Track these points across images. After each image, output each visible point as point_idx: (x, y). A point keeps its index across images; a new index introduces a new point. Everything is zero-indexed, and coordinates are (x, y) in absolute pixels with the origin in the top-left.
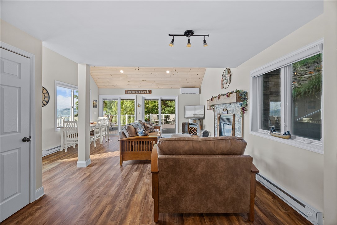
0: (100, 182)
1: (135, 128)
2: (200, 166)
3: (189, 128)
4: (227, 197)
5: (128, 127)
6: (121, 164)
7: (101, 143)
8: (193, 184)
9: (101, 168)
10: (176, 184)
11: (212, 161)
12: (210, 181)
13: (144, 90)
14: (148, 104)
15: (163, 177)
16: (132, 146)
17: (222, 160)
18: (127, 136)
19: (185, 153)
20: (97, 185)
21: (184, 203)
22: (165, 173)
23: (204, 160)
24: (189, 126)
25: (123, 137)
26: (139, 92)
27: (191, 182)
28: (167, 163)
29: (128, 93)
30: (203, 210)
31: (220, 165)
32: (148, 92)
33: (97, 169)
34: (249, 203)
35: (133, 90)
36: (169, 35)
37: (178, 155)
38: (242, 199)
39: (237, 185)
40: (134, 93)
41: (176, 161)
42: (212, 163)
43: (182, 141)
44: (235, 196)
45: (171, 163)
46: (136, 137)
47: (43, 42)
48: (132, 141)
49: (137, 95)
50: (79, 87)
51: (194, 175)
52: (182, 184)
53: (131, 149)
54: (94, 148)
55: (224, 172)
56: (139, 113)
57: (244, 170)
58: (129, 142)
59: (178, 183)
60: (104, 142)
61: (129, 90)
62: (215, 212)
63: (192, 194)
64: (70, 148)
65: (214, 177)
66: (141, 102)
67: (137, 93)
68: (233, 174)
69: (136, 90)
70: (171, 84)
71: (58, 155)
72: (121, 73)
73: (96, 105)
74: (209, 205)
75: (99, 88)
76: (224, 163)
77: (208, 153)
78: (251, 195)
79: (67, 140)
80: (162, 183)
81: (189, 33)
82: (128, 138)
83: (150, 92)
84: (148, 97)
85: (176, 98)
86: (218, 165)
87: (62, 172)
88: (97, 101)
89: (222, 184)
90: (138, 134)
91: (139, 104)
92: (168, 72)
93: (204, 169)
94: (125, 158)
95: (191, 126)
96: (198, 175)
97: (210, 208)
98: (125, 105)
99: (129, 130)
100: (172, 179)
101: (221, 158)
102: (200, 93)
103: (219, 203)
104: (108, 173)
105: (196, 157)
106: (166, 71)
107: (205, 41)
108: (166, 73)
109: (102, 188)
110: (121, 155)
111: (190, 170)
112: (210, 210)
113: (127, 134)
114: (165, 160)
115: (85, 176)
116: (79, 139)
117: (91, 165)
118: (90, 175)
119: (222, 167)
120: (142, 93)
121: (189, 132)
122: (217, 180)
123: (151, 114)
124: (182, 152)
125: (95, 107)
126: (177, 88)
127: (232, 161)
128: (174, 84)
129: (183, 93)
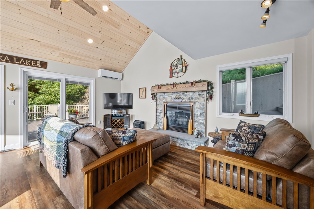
3: (112, 121)
24: (112, 118)
26: (13, 59)
32: (38, 64)
49: (8, 64)
56: (14, 103)
66: (19, 81)
67: (7, 61)
70: (87, 61)
83: (44, 65)
84: (36, 73)
85: (91, 81)
91: (12, 85)
92: (90, 41)
95: (114, 119)
102: (122, 79)
106: (87, 39)
108: (87, 42)
121: (112, 126)
126: (95, 69)
128: (91, 62)
129: (103, 76)
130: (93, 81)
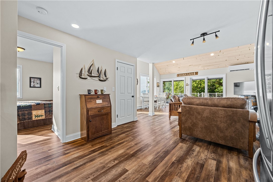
0: (158, 121)
1: (179, 97)
2: (205, 112)
4: (226, 135)
5: (174, 96)
6: (170, 117)
7: (161, 108)
8: (201, 122)
9: (159, 117)
10: (191, 120)
11: (213, 110)
12: (213, 122)
13: (191, 73)
14: (201, 85)
15: (184, 115)
16: (176, 108)
17: (221, 110)
18: (173, 102)
19: (197, 105)
20: (157, 122)
21: (196, 132)
22: (185, 113)
23: (208, 109)
25: (171, 102)
26: (187, 74)
27: (200, 121)
28: (186, 108)
29: (179, 76)
30: (208, 139)
31: (220, 113)
32: (195, 74)
33: (157, 117)
34: (248, 144)
35: (183, 74)
36: (191, 40)
37: (191, 105)
38: (241, 139)
39: (236, 128)
40: (183, 76)
41: (191, 108)
42: (214, 111)
43: (195, 99)
44: (233, 136)
45: (188, 109)
46: (179, 102)
47: (137, 58)
48: (176, 104)
49: (186, 77)
50: (149, 75)
51: (202, 117)
52: (195, 121)
53: (175, 109)
54: (157, 110)
55: (224, 118)
56: (188, 90)
57: (242, 119)
58: (174, 105)
59: (192, 120)
60: (163, 108)
61: (180, 74)
62: (217, 142)
63: (200, 127)
64: (146, 108)
65: (216, 120)
66: (189, 82)
67: (186, 76)
68: (232, 120)
69: (185, 74)
70: (217, 64)
71: (141, 110)
72: (173, 63)
73: (159, 86)
74: (213, 137)
75: (160, 75)
76: (224, 113)
77: (212, 106)
78: (249, 138)
79: (145, 104)
80: (183, 118)
81: (204, 34)
82: (173, 103)
83: (197, 73)
84: (195, 77)
85: (224, 76)
86: (219, 113)
87: (143, 115)
88: (159, 83)
89: (222, 125)
90: (180, 100)
91: (187, 84)
92: (212, 54)
93: (208, 114)
94: (172, 114)
96: (204, 117)
97: (213, 139)
98: (180, 86)
99: (174, 98)
100: (188, 117)
101: (221, 109)
103: (221, 137)
104: (162, 119)
105: (203, 107)
106: (210, 54)
107: (216, 36)
108: (211, 56)
109: (158, 123)
110: (170, 112)
111: (199, 113)
112: (214, 140)
113: (173, 100)
114: (184, 106)
115: (152, 118)
116: (149, 103)
117: (155, 116)
118: (154, 119)
119: (221, 114)
120: (190, 75)
122: (218, 122)
123: (202, 93)
124: (195, 104)
125: (158, 87)
126: (226, 67)
127: (230, 111)
128: (221, 64)
129: (231, 71)
130: (224, 75)
